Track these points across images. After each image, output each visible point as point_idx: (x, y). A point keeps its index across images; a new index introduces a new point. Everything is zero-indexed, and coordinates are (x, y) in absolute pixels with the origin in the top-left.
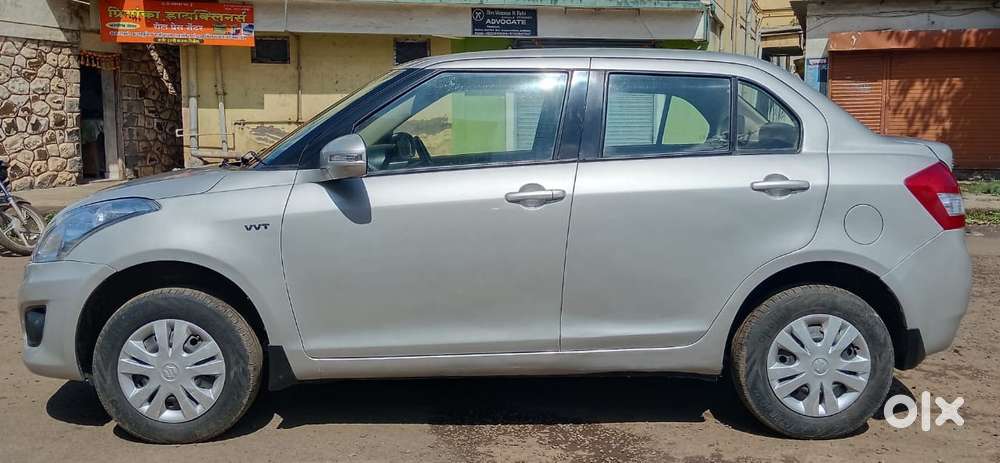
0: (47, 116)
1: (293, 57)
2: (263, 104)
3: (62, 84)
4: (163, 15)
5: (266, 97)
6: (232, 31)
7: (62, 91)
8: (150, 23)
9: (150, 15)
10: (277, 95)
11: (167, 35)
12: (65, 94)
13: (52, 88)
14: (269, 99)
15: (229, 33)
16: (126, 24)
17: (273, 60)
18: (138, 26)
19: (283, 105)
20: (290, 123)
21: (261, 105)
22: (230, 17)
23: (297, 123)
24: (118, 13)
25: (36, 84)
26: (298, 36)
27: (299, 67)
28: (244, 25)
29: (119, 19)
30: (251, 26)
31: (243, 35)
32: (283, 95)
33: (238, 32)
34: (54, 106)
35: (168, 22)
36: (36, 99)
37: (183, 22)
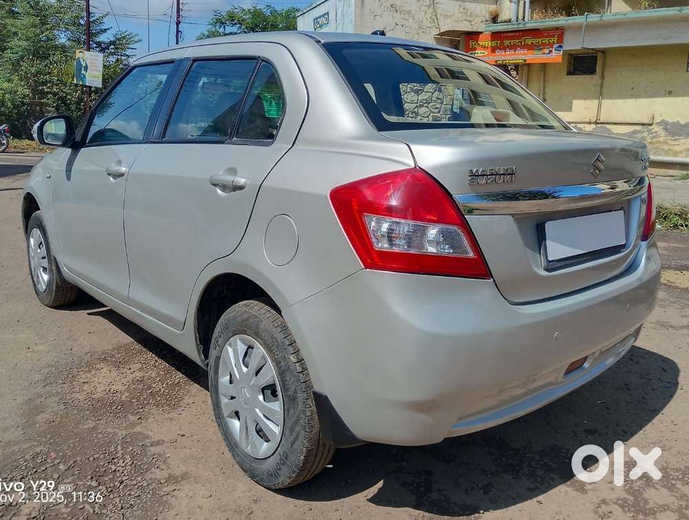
0: (428, 117)
1: (598, 69)
2: (571, 108)
3: (441, 96)
4: (502, 43)
5: (574, 102)
6: (547, 51)
7: (440, 101)
8: (493, 50)
9: (494, 44)
10: (584, 101)
11: (503, 58)
12: (442, 103)
13: (433, 99)
14: (577, 104)
15: (544, 53)
16: (479, 52)
17: (584, 73)
18: (486, 53)
19: (587, 109)
20: (590, 123)
21: (570, 109)
22: (546, 41)
23: (596, 123)
24: (475, 45)
25: (423, 96)
26: (604, 51)
27: (603, 77)
28: (555, 46)
29: (475, 49)
30: (561, 46)
31: (554, 53)
32: (587, 101)
33: (551, 51)
34: (434, 110)
35: (504, 48)
36: (421, 106)
37: (513, 47)
